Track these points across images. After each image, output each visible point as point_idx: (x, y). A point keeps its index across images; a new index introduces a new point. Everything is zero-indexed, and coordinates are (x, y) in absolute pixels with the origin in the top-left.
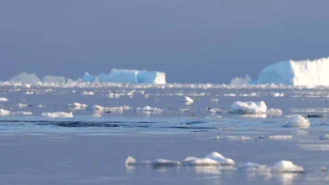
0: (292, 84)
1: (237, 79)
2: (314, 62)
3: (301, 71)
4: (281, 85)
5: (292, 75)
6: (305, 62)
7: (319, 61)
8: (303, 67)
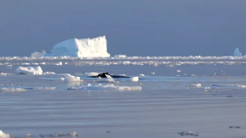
0: (77, 56)
1: (36, 53)
2: (93, 39)
3: (84, 47)
4: (69, 57)
5: (77, 50)
6: (86, 40)
7: (97, 39)
8: (85, 44)
